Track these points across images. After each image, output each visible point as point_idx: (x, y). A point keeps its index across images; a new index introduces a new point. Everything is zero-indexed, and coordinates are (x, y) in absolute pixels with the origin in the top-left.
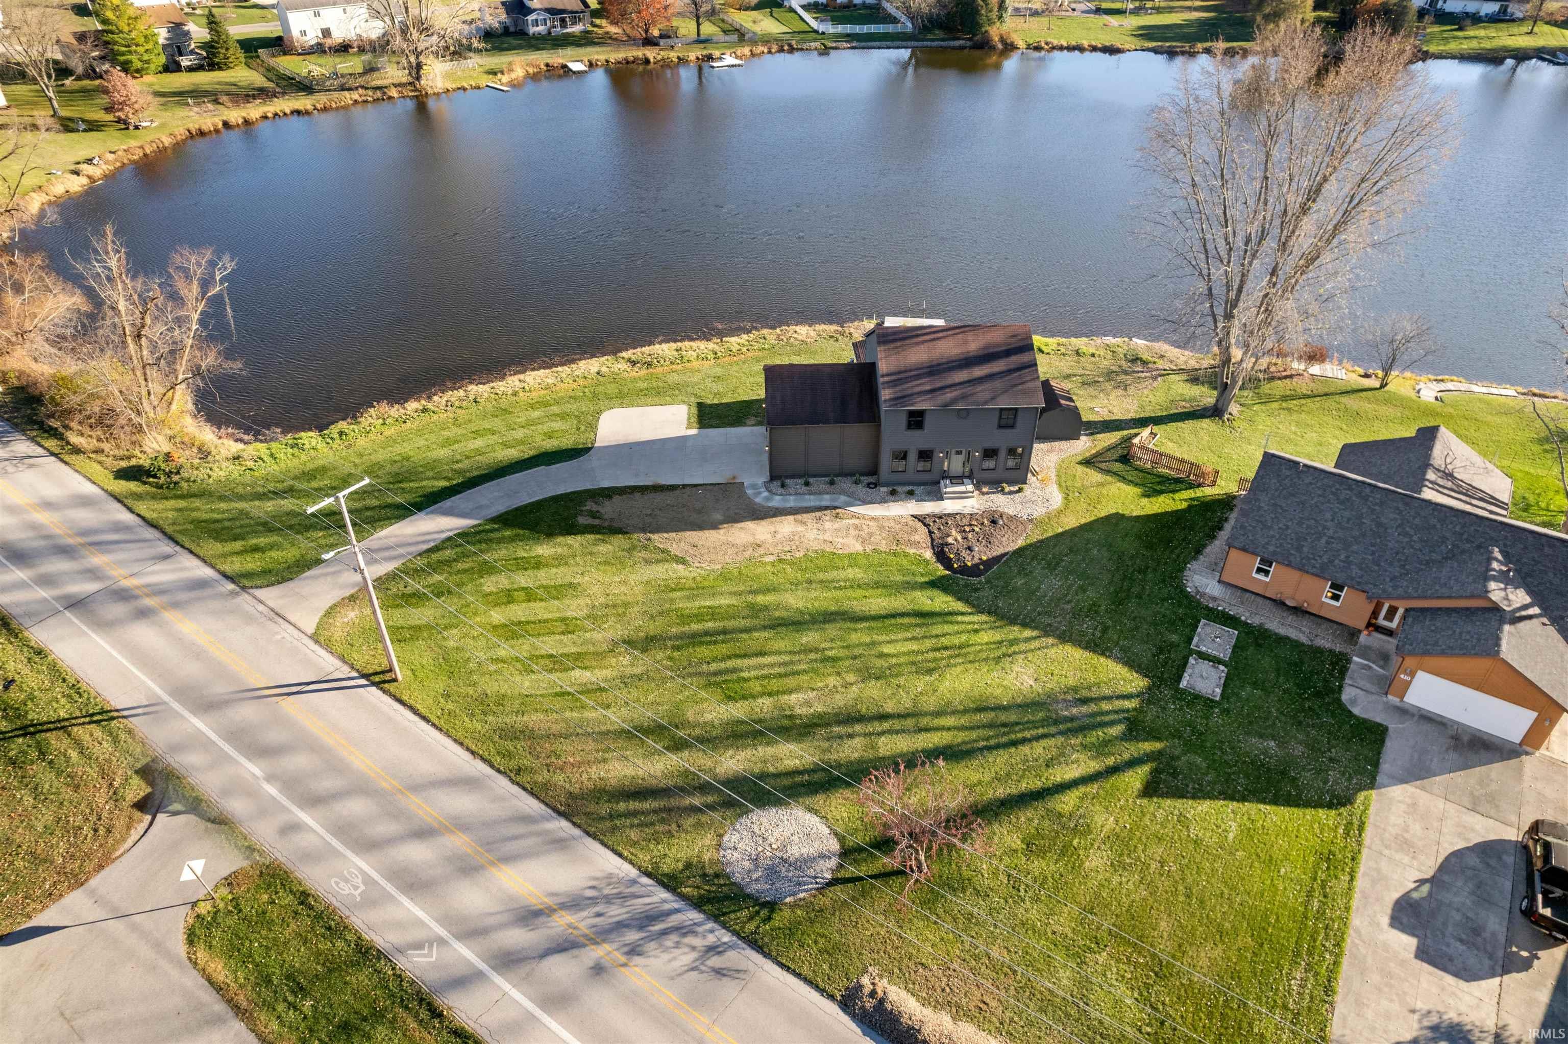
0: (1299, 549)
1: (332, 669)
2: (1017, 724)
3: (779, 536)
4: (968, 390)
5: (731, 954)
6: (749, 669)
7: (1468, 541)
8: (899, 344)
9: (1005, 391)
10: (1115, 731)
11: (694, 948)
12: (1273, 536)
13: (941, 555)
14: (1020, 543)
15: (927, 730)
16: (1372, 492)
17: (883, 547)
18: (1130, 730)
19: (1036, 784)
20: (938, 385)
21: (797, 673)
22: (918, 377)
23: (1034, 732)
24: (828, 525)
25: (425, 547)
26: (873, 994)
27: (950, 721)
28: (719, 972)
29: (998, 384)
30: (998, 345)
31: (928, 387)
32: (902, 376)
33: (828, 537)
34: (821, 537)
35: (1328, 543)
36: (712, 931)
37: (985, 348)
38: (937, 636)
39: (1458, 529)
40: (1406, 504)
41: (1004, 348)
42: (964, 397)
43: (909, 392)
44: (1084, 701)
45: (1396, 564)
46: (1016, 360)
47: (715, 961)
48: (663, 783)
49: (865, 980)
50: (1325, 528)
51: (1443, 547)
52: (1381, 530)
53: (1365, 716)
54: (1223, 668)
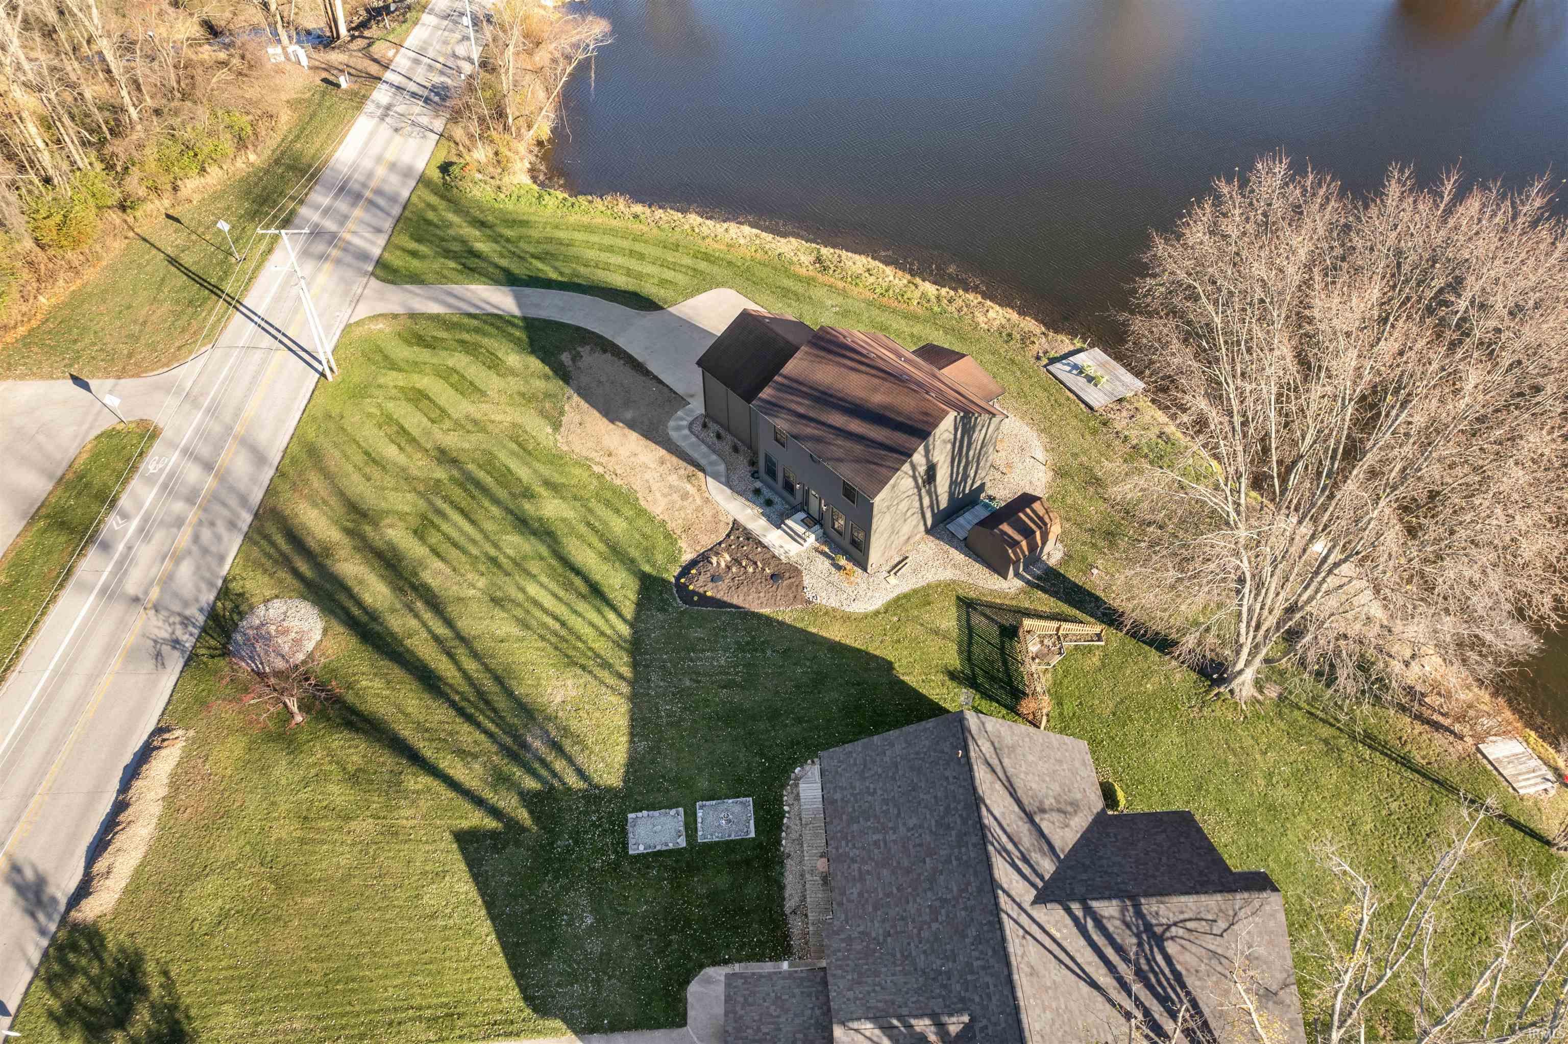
0: (853, 820)
1: (324, 350)
2: (494, 710)
3: (632, 459)
4: (830, 437)
5: (176, 653)
6: (455, 525)
7: (966, 985)
8: (822, 354)
9: (857, 460)
10: (530, 784)
11: (173, 633)
12: (853, 788)
13: (691, 565)
14: (766, 611)
15: (451, 655)
16: (974, 845)
17: (671, 525)
18: (537, 794)
19: (428, 753)
20: (812, 414)
21: (464, 551)
22: (805, 395)
23: (491, 726)
24: (673, 478)
25: (472, 310)
26: (165, 741)
27: (471, 666)
28: (158, 656)
29: (858, 449)
30: (899, 413)
31: (801, 410)
32: (795, 385)
33: (655, 486)
34: (651, 482)
35: (876, 843)
36: (191, 635)
37: (885, 408)
38: (575, 612)
39: (976, 964)
40: (980, 890)
41: (900, 419)
42: (818, 440)
43: (782, 403)
44: (557, 747)
45: (887, 926)
46: (899, 438)
47: (166, 649)
48: (312, 544)
49: (178, 731)
50: (895, 829)
51: (939, 962)
52: (926, 885)
53: (690, 999)
54: (682, 842)
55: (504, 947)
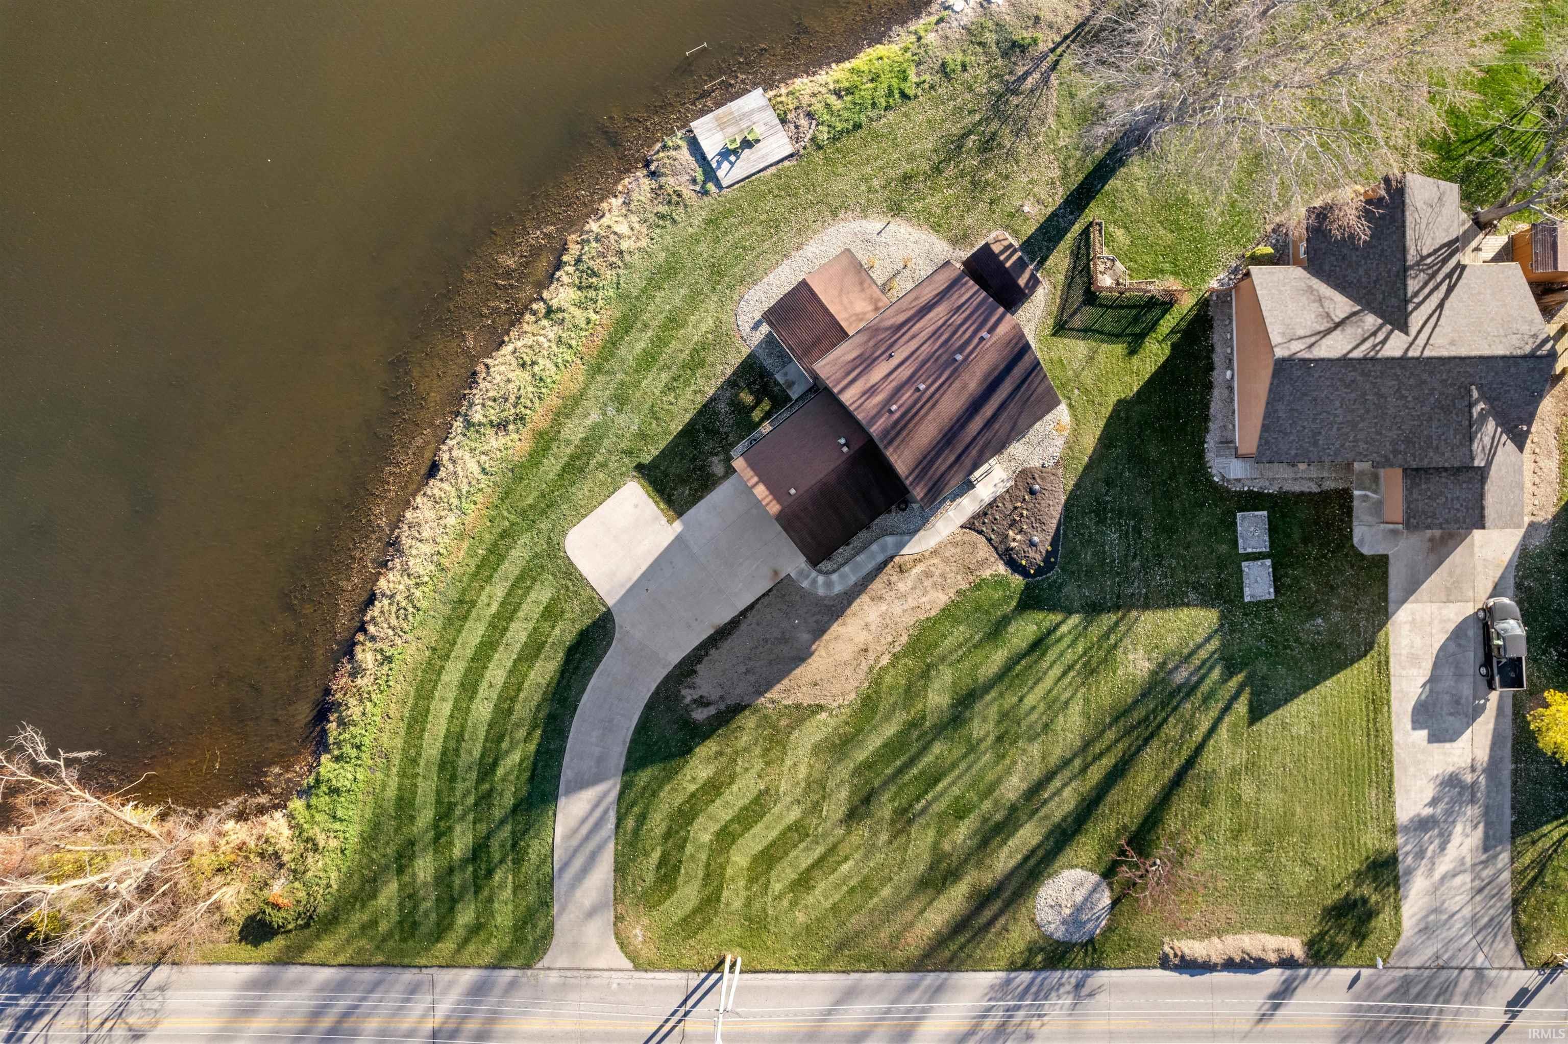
1: (684, 982)
2: (1148, 715)
3: (873, 628)
4: (988, 435)
5: (1090, 981)
7: (1452, 385)
8: (904, 433)
9: (1022, 411)
10: (1216, 674)
11: (1068, 993)
12: (1293, 440)
13: (1013, 565)
14: (1063, 499)
17: (963, 585)
18: (1227, 667)
19: (1185, 753)
20: (959, 451)
23: (1162, 716)
24: (902, 587)
26: (1176, 955)
27: (1110, 735)
28: (1091, 995)
29: (1012, 408)
30: (996, 368)
31: (952, 458)
32: (923, 464)
33: (911, 602)
34: (905, 607)
36: (1071, 976)
39: (1444, 376)
40: (1403, 367)
41: (1002, 367)
44: (1188, 658)
47: (1085, 991)
49: (1167, 949)
51: (1431, 399)
53: (1372, 553)
54: (1268, 562)
55: (1333, 674)
